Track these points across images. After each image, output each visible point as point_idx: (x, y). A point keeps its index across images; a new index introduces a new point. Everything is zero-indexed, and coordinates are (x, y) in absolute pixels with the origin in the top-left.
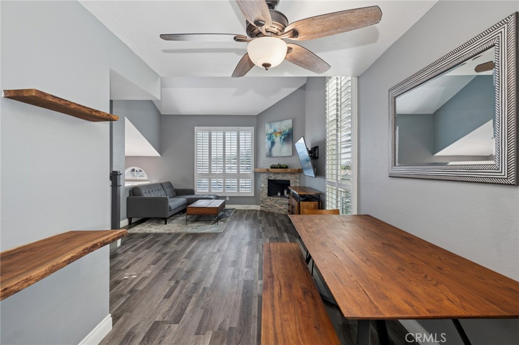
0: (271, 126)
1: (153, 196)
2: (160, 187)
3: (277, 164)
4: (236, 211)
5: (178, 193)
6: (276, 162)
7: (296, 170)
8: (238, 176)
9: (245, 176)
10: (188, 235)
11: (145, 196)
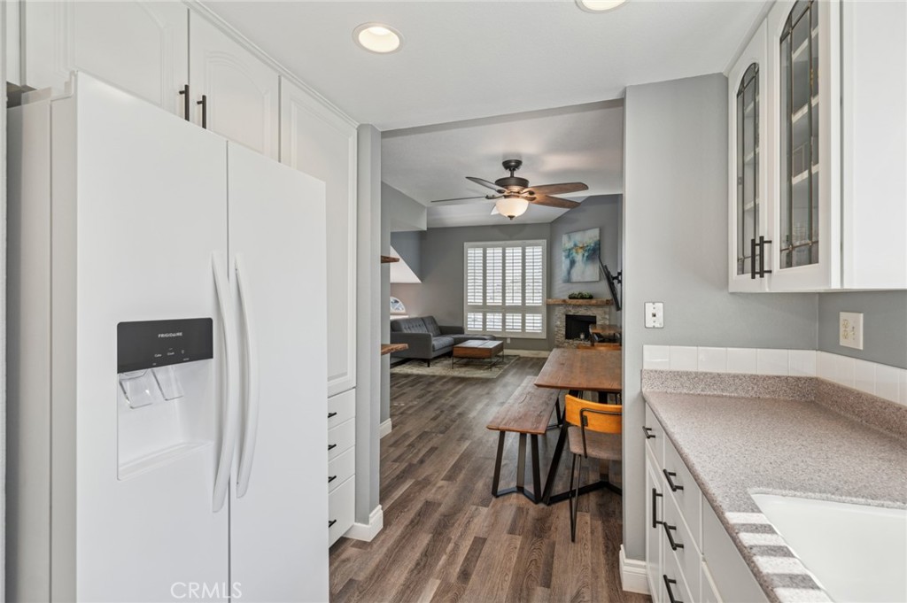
0: (570, 238)
1: (413, 332)
2: (421, 323)
3: (577, 293)
4: (519, 358)
5: (443, 331)
6: (576, 290)
7: (602, 301)
8: (523, 309)
9: (534, 310)
10: (454, 378)
11: (405, 331)
